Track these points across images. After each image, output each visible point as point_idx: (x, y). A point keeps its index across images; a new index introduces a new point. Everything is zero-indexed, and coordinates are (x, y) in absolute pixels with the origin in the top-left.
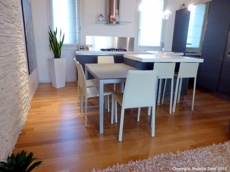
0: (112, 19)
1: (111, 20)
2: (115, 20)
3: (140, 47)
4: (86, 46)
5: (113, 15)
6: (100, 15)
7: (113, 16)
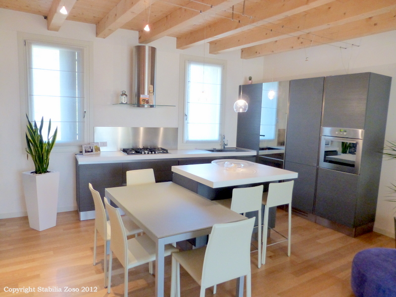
0: (144, 100)
1: (142, 103)
2: (148, 102)
3: (188, 142)
4: (95, 145)
5: (143, 93)
6: (122, 93)
7: (145, 96)
